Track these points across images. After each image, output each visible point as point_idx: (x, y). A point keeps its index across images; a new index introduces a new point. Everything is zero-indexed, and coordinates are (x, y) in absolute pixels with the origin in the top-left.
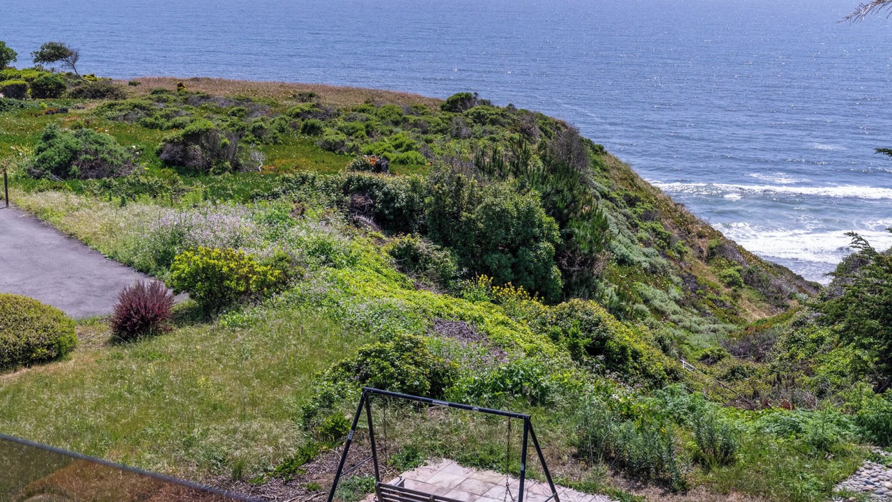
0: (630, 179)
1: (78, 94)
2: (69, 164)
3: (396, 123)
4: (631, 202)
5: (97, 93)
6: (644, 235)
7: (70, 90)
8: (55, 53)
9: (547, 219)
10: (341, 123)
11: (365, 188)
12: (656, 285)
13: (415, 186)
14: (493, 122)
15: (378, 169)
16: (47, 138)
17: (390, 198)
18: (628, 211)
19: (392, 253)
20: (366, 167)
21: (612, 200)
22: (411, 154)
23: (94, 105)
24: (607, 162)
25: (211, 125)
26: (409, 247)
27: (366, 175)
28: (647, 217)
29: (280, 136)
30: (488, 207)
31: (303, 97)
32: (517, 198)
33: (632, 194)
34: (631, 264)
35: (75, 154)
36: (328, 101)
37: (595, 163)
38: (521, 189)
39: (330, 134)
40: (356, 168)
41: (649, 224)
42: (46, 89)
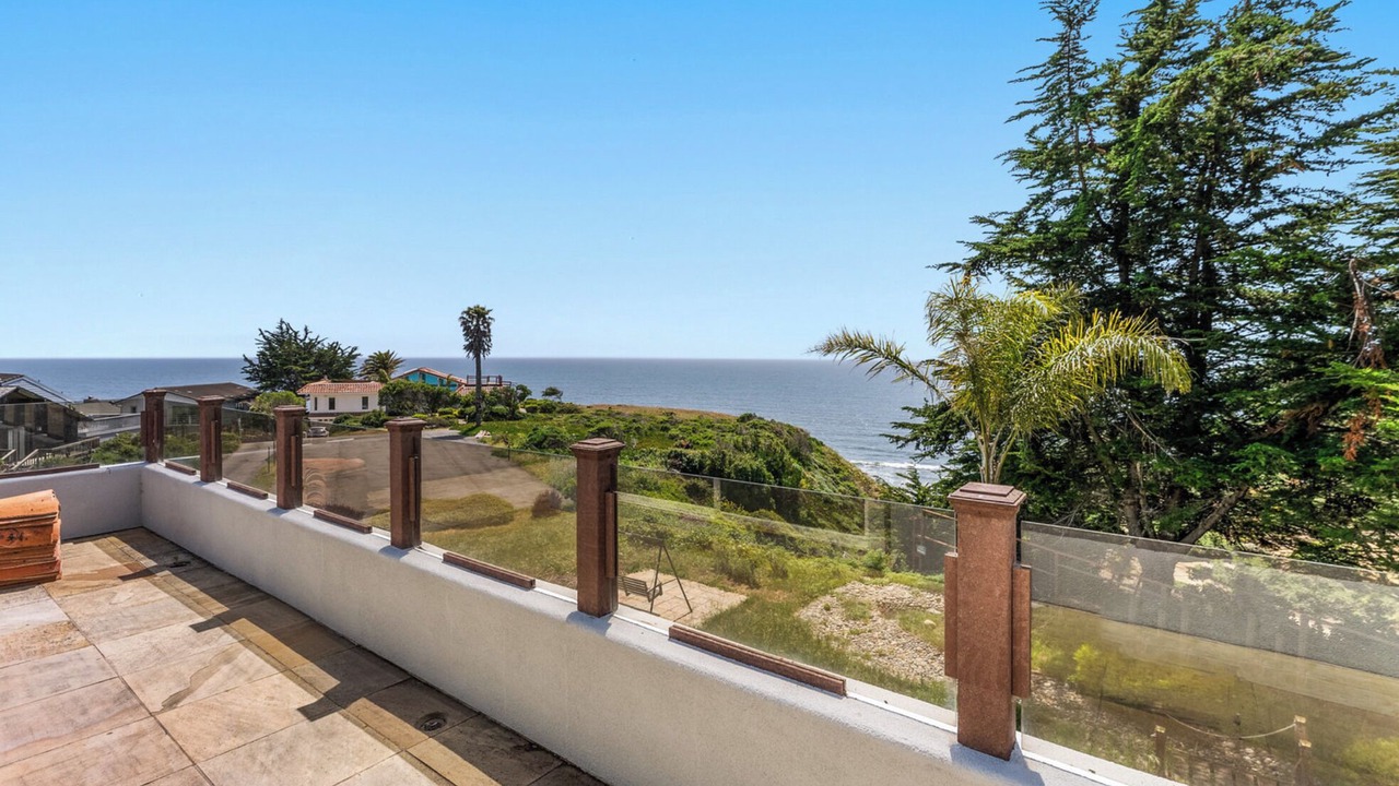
0: (836, 458)
1: (561, 412)
2: (542, 442)
3: (709, 427)
4: (837, 471)
5: (569, 411)
6: (842, 488)
7: (558, 409)
8: (552, 392)
9: (767, 473)
10: (680, 426)
11: (678, 456)
12: (847, 515)
13: (703, 456)
14: (761, 428)
15: (687, 447)
16: (534, 430)
17: (690, 461)
18: (834, 475)
19: (685, 487)
20: (682, 446)
21: (825, 469)
22: (710, 441)
23: (565, 416)
24: (824, 450)
25: (611, 425)
26: (694, 484)
27: (679, 450)
28: (845, 479)
29: (649, 433)
30: (736, 466)
31: (667, 414)
32: (752, 462)
33: (837, 467)
34: (832, 503)
35: (546, 437)
36: (679, 417)
37: (818, 450)
38: (755, 459)
39: (673, 431)
40: (676, 446)
41: (846, 483)
42: (547, 409)
